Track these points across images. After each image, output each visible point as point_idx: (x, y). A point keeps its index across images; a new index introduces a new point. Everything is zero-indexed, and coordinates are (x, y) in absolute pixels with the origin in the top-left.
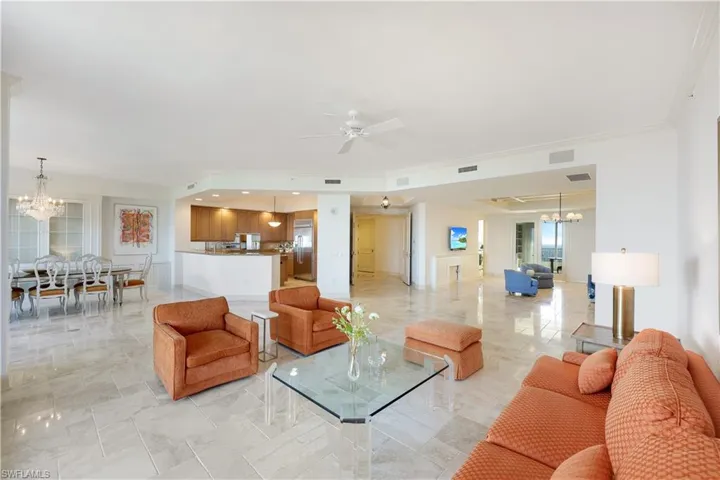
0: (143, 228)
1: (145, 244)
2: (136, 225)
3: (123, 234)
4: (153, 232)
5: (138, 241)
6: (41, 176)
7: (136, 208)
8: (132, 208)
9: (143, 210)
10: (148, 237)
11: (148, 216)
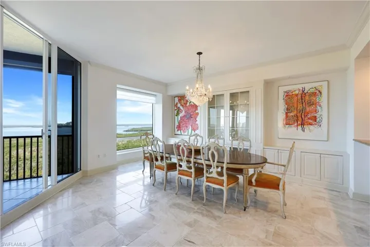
0: (308, 109)
1: (311, 127)
2: (300, 107)
3: (287, 116)
4: (323, 113)
5: (302, 124)
6: (200, 69)
7: (300, 87)
8: (296, 88)
9: (308, 87)
10: (315, 119)
11: (314, 94)
